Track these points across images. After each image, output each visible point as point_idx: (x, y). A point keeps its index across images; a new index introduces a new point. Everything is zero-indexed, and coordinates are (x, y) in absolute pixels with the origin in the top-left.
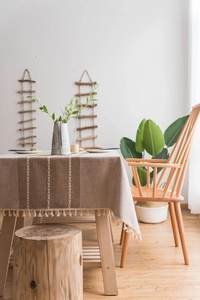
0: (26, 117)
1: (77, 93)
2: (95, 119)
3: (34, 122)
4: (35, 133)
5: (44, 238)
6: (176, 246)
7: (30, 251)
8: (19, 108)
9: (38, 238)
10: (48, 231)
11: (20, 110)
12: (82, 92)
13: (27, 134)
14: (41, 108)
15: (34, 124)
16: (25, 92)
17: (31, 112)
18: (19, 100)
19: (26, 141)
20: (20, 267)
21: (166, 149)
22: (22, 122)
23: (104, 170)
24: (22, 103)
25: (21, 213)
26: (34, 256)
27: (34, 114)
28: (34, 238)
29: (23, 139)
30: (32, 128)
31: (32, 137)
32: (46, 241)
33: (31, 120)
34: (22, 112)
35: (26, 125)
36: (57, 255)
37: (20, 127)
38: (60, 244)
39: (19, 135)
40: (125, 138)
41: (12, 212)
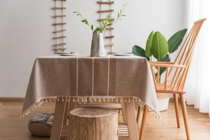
0: (59, 28)
1: (98, 10)
2: (112, 31)
3: (64, 32)
4: (65, 41)
5: (93, 117)
6: (179, 127)
7: (82, 126)
8: (53, 21)
9: (89, 116)
10: (93, 112)
11: (53, 23)
12: (102, 10)
13: (58, 42)
14: (83, 21)
15: (65, 34)
16: (57, 8)
17: (62, 24)
18: (53, 15)
19: (58, 47)
20: (74, 137)
21: (168, 55)
22: (55, 32)
23: (134, 68)
24: (55, 17)
25: (72, 99)
26: (86, 128)
27: (64, 26)
28: (85, 116)
29: (56, 45)
30: (63, 37)
31: (62, 44)
32: (95, 119)
33: (62, 31)
34: (55, 25)
35: (58, 35)
36: (102, 128)
37: (53, 36)
38: (105, 121)
39: (53, 43)
40: (136, 46)
41: (64, 98)
